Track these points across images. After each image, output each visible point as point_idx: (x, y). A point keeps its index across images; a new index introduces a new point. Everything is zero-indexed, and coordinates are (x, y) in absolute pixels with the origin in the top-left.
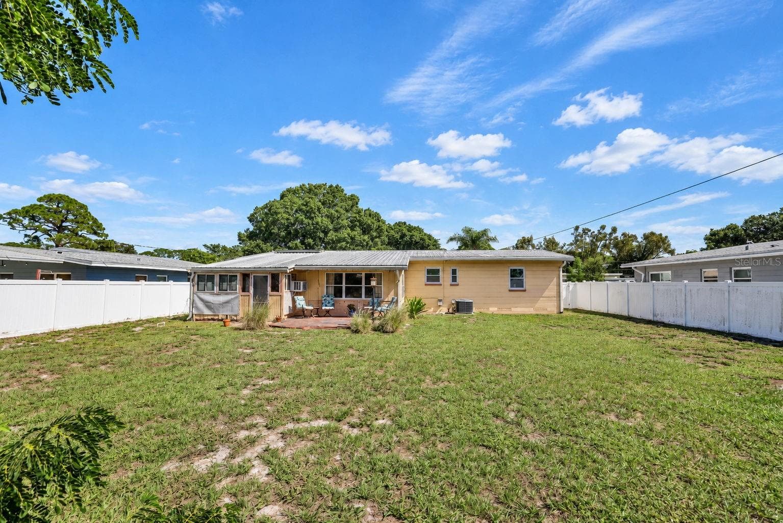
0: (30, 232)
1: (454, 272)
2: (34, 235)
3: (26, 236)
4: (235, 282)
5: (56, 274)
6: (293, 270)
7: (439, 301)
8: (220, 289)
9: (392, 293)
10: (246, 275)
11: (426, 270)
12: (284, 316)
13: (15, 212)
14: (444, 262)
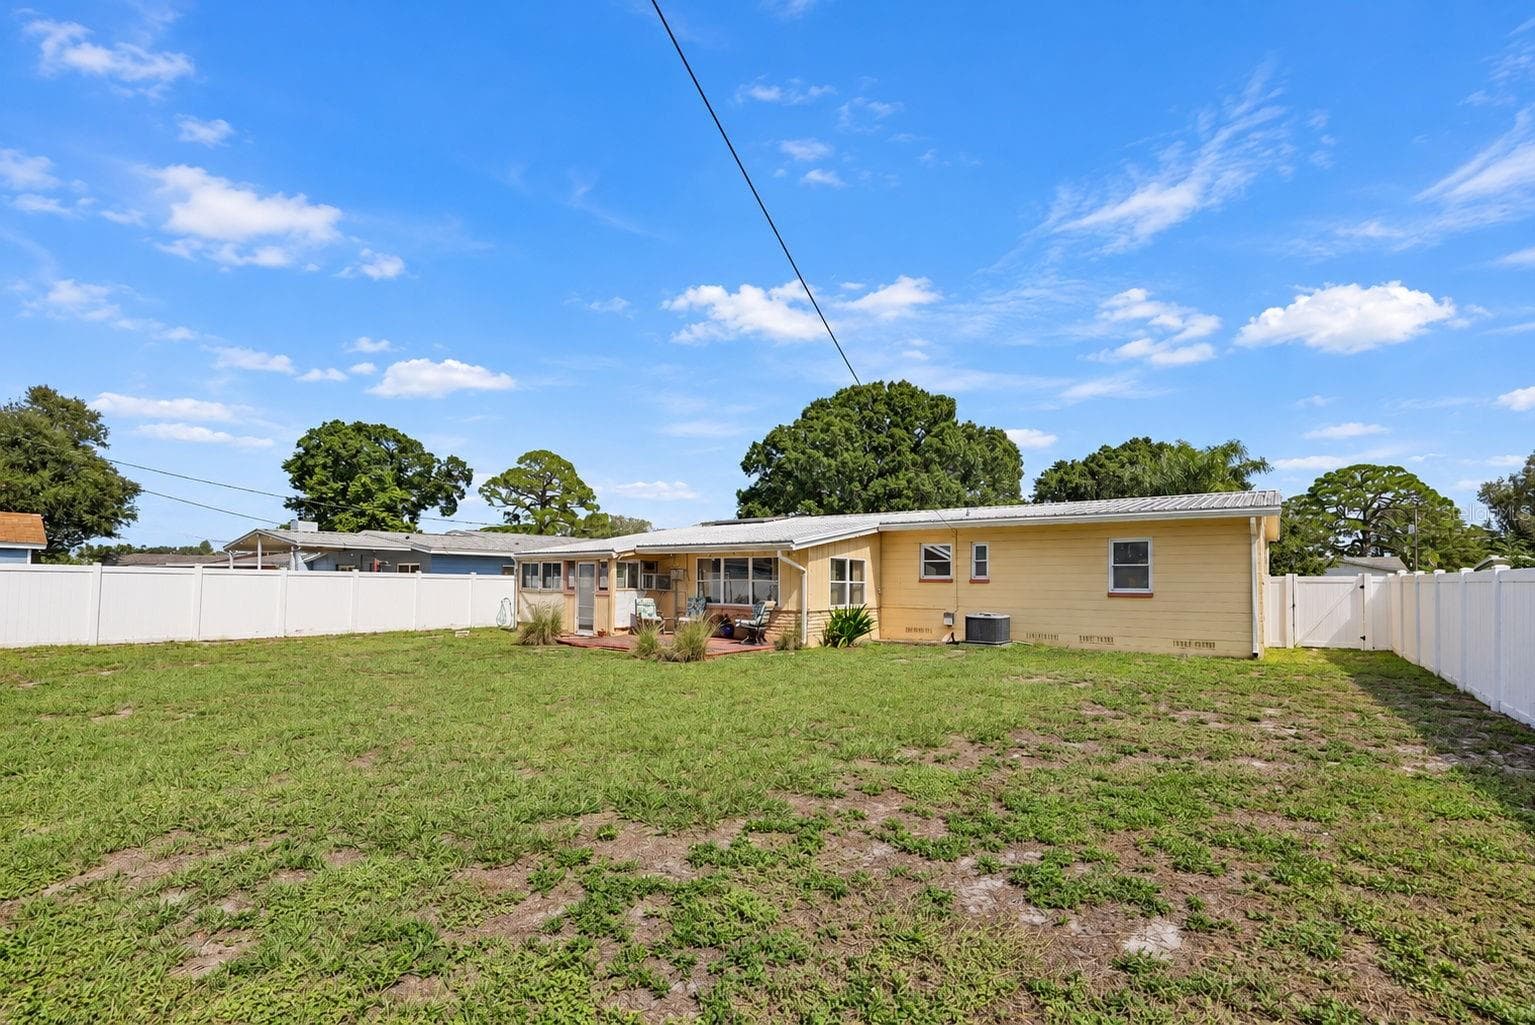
0: (510, 509)
1: (981, 552)
2: (514, 512)
3: (505, 514)
4: (559, 575)
5: (410, 565)
6: (633, 554)
7: (947, 615)
8: (544, 586)
9: (795, 596)
10: (571, 564)
11: (923, 551)
12: (615, 629)
13: (494, 481)
14: (955, 532)
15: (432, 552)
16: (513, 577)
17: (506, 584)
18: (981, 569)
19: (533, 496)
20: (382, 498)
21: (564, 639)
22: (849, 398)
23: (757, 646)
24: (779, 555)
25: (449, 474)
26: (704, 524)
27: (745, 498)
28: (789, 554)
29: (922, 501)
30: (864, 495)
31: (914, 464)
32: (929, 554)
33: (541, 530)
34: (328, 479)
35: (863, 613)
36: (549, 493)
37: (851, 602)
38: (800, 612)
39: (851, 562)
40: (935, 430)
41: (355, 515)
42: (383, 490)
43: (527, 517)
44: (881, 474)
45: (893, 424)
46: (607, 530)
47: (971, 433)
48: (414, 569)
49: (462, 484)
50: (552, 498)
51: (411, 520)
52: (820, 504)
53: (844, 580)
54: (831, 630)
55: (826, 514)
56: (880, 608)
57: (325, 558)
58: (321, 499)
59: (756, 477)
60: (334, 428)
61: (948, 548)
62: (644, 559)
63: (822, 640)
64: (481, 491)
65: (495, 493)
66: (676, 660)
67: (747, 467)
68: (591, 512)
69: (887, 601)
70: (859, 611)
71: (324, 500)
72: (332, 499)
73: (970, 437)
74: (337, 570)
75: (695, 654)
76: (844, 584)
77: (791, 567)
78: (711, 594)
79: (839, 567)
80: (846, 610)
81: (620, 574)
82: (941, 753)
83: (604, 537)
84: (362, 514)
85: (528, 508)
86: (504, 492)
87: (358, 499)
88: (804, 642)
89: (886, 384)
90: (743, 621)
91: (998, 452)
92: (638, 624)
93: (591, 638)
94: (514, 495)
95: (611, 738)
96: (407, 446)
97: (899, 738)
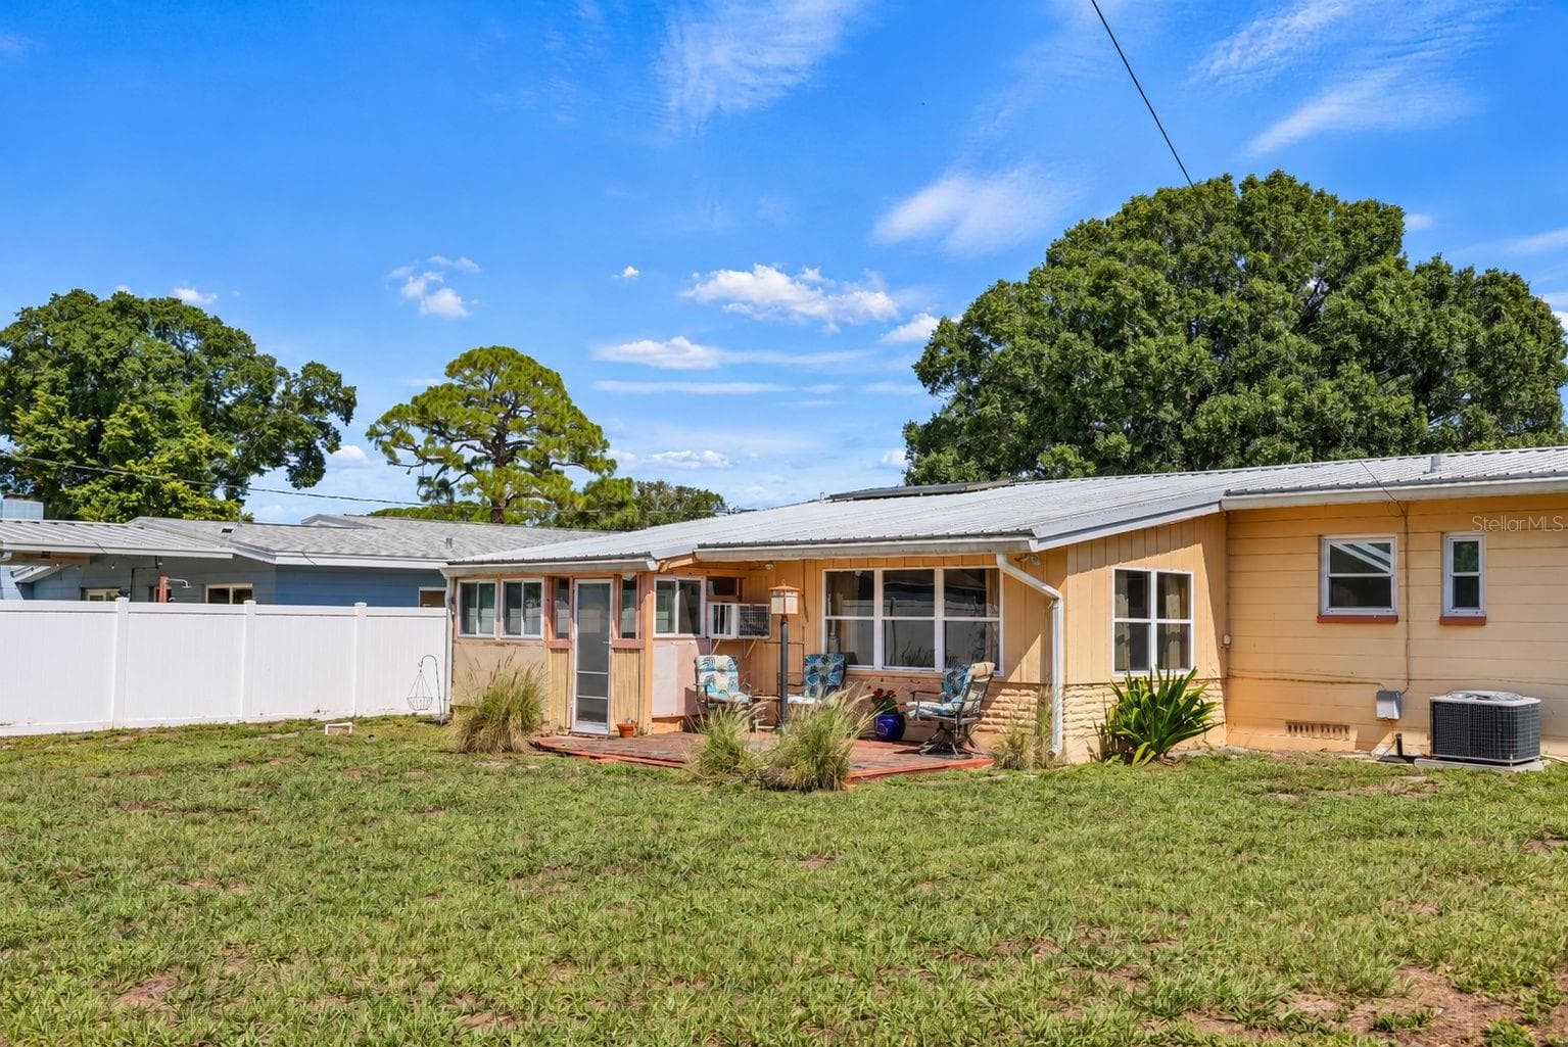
0: (431, 470)
2: (440, 477)
3: (422, 481)
4: (539, 605)
5: (232, 587)
6: (690, 561)
7: (1385, 696)
8: (507, 629)
9: (1036, 648)
10: (561, 584)
11: (1327, 552)
12: (655, 720)
13: (398, 413)
14: (1402, 511)
15: (279, 561)
16: (442, 611)
17: (430, 627)
18: (1466, 592)
19: (477, 444)
20: (169, 451)
21: (543, 742)
22: (1153, 218)
23: (954, 761)
24: (1001, 561)
25: (308, 403)
26: (834, 498)
27: (926, 439)
28: (1022, 559)
29: (1323, 442)
30: (1188, 432)
31: (1303, 358)
32: (1339, 559)
33: (496, 514)
34: (61, 411)
35: (1189, 690)
36: (512, 438)
37: (1160, 666)
38: (1046, 683)
39: (1161, 577)
40: (1354, 281)
41: (116, 487)
42: (175, 433)
43: (469, 488)
44: (1227, 384)
45: (1254, 269)
46: (630, 512)
47: (1439, 287)
48: (240, 597)
49: (333, 419)
50: (519, 445)
51: (230, 495)
52: (1088, 450)
53: (1145, 615)
54: (1115, 727)
55: (1099, 473)
56: (1226, 680)
57: (57, 575)
58: (48, 454)
59: (947, 395)
60: (74, 307)
61: (1386, 548)
62: (714, 574)
63: (1097, 749)
64: (372, 434)
65: (402, 439)
66: (781, 788)
67: (929, 373)
68: (595, 477)
69: (1239, 662)
70: (1180, 685)
71: (52, 456)
72: (70, 453)
73: (1438, 294)
74: (83, 598)
75: (826, 775)
76: (1145, 626)
77: (1027, 589)
78: (852, 646)
79: (1133, 587)
80: (1150, 684)
81: (663, 605)
82: (1385, 1009)
83: (627, 526)
84: (132, 483)
85: (469, 468)
86: (419, 436)
87: (122, 454)
88: (1057, 750)
89: (1237, 182)
90: (922, 704)
91: (1507, 325)
92: (699, 713)
93: (601, 737)
94: (440, 444)
95: (657, 952)
96: (224, 344)
97: (1285, 969)
